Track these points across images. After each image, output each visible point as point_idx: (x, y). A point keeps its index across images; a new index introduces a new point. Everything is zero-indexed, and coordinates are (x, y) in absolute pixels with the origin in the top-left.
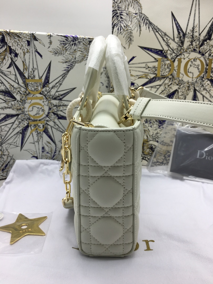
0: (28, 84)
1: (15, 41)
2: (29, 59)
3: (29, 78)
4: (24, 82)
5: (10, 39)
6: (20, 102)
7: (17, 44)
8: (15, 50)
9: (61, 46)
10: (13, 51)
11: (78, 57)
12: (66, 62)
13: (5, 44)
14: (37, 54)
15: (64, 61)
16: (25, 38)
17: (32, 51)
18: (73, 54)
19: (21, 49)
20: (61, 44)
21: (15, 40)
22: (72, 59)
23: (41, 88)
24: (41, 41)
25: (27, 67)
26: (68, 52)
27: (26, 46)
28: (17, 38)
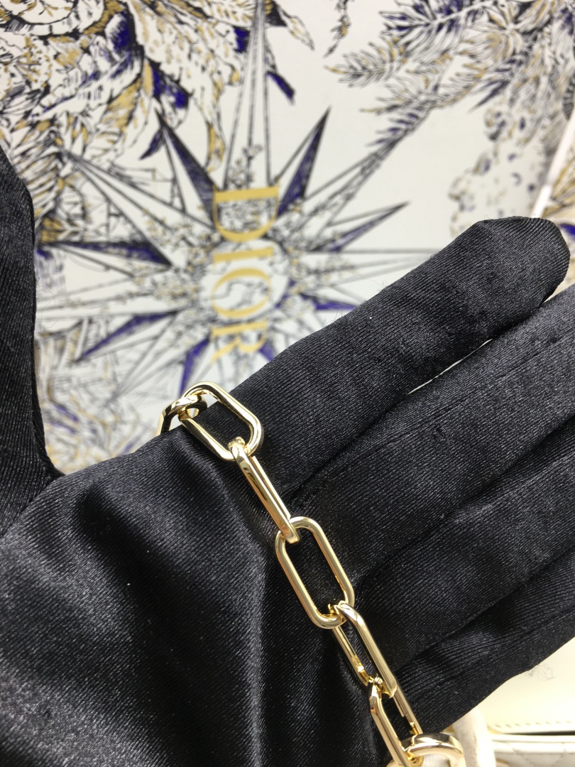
0: (219, 210)
1: (180, 37)
2: (238, 110)
3: (226, 186)
4: (207, 205)
5: (160, 31)
6: (186, 271)
7: (191, 50)
8: (176, 78)
9: (388, 38)
10: (168, 81)
11: (450, 83)
12: (392, 108)
13: (136, 55)
14: (273, 86)
15: (384, 105)
16: (227, 15)
17: (254, 73)
18: (429, 71)
19: (203, 69)
20: (390, 28)
21: (180, 33)
22: (420, 93)
23: (270, 217)
24: (299, 26)
25: (224, 143)
26: (411, 64)
27: (227, 55)
28: (192, 23)
